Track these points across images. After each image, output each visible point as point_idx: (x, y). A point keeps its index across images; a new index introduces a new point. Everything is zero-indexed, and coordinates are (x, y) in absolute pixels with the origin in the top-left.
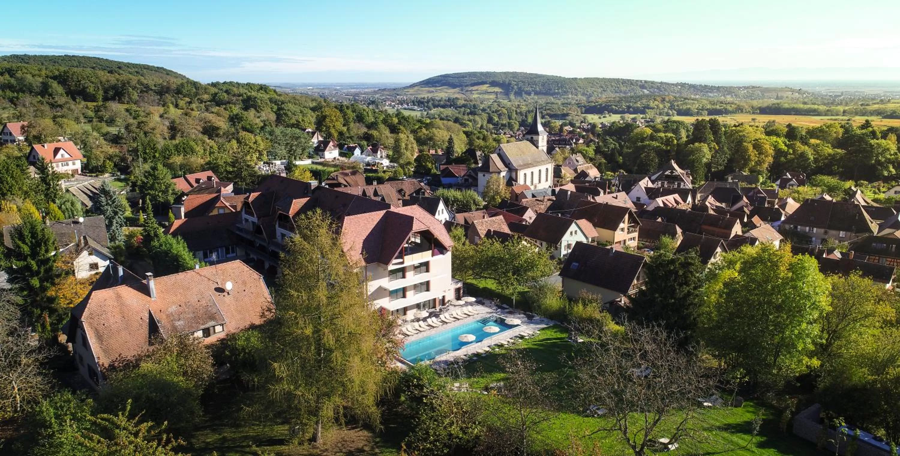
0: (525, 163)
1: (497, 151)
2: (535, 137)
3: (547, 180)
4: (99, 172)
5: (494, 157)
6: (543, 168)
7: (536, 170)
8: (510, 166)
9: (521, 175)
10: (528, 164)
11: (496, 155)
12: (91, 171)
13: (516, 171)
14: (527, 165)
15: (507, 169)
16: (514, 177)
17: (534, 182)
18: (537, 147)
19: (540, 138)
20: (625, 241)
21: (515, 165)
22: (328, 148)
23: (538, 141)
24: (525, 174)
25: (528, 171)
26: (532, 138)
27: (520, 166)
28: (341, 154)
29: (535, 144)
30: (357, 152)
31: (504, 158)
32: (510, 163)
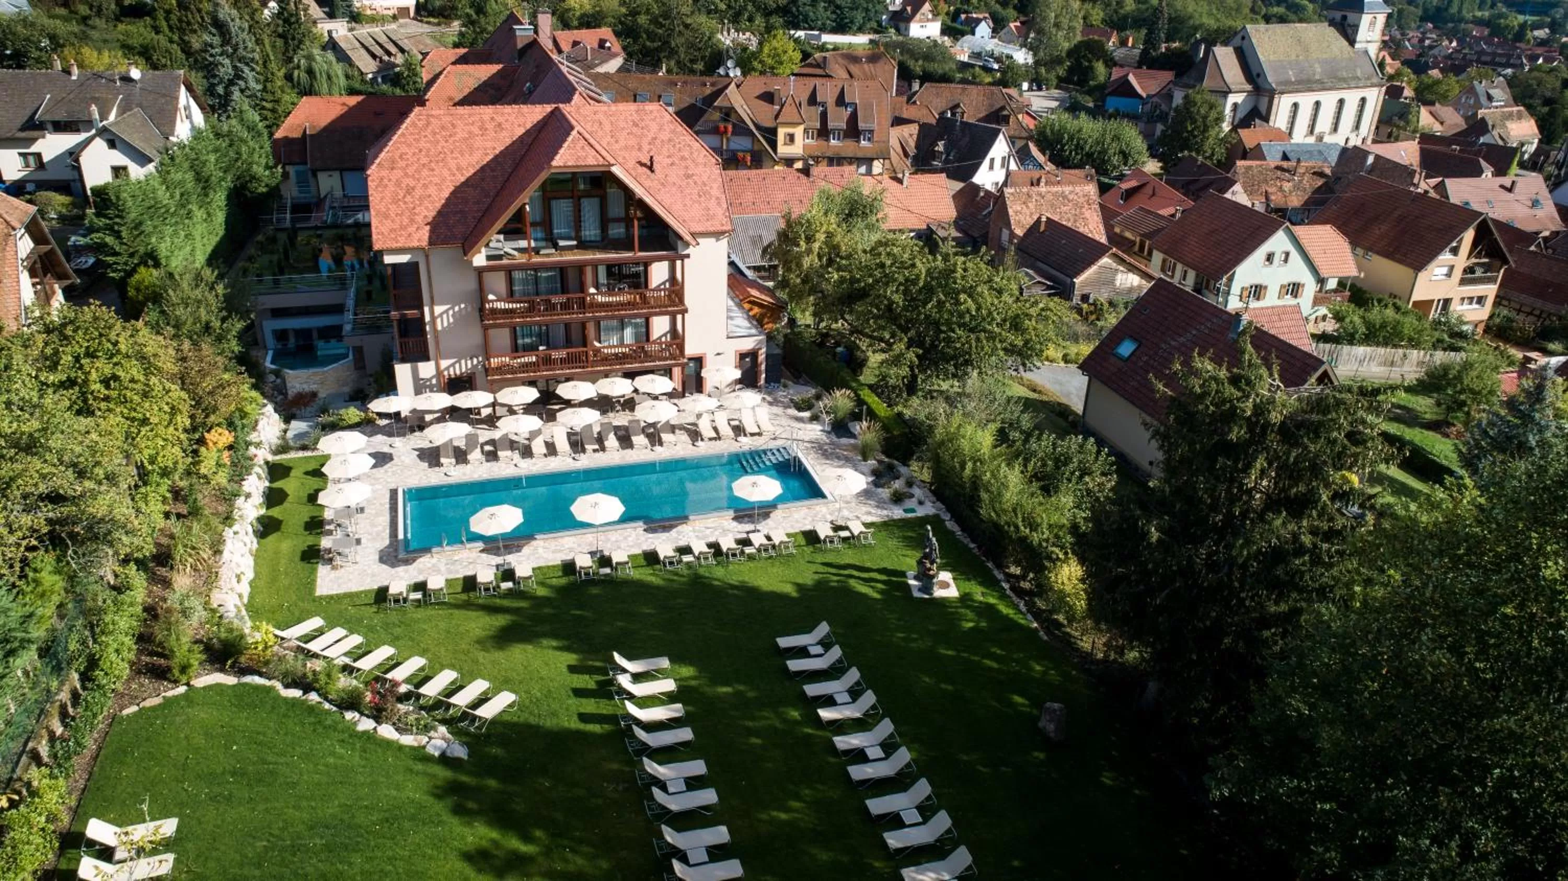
0: (1304, 77)
1: (1237, 41)
2: (1351, 17)
3: (1357, 127)
4: (444, 17)
5: (1225, 55)
6: (1352, 98)
7: (1329, 100)
8: (1260, 81)
9: (1283, 105)
10: (1309, 81)
11: (1230, 50)
12: (431, 14)
13: (1271, 94)
14: (1306, 84)
15: (1249, 87)
16: (1263, 109)
17: (1317, 130)
18: (1352, 42)
19: (1366, 19)
20: (1447, 302)
21: (1272, 78)
22: (918, 16)
23: (1356, 27)
24: (1296, 105)
25: (1306, 101)
26: (1344, 18)
27: (1288, 82)
28: (945, 31)
29: (1348, 32)
30: (984, 29)
31: (1250, 60)
32: (1261, 74)
